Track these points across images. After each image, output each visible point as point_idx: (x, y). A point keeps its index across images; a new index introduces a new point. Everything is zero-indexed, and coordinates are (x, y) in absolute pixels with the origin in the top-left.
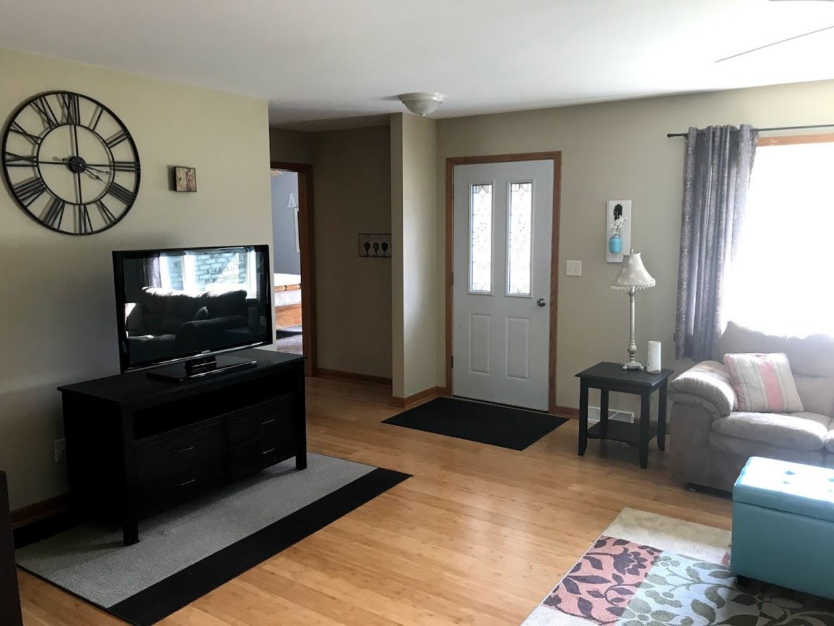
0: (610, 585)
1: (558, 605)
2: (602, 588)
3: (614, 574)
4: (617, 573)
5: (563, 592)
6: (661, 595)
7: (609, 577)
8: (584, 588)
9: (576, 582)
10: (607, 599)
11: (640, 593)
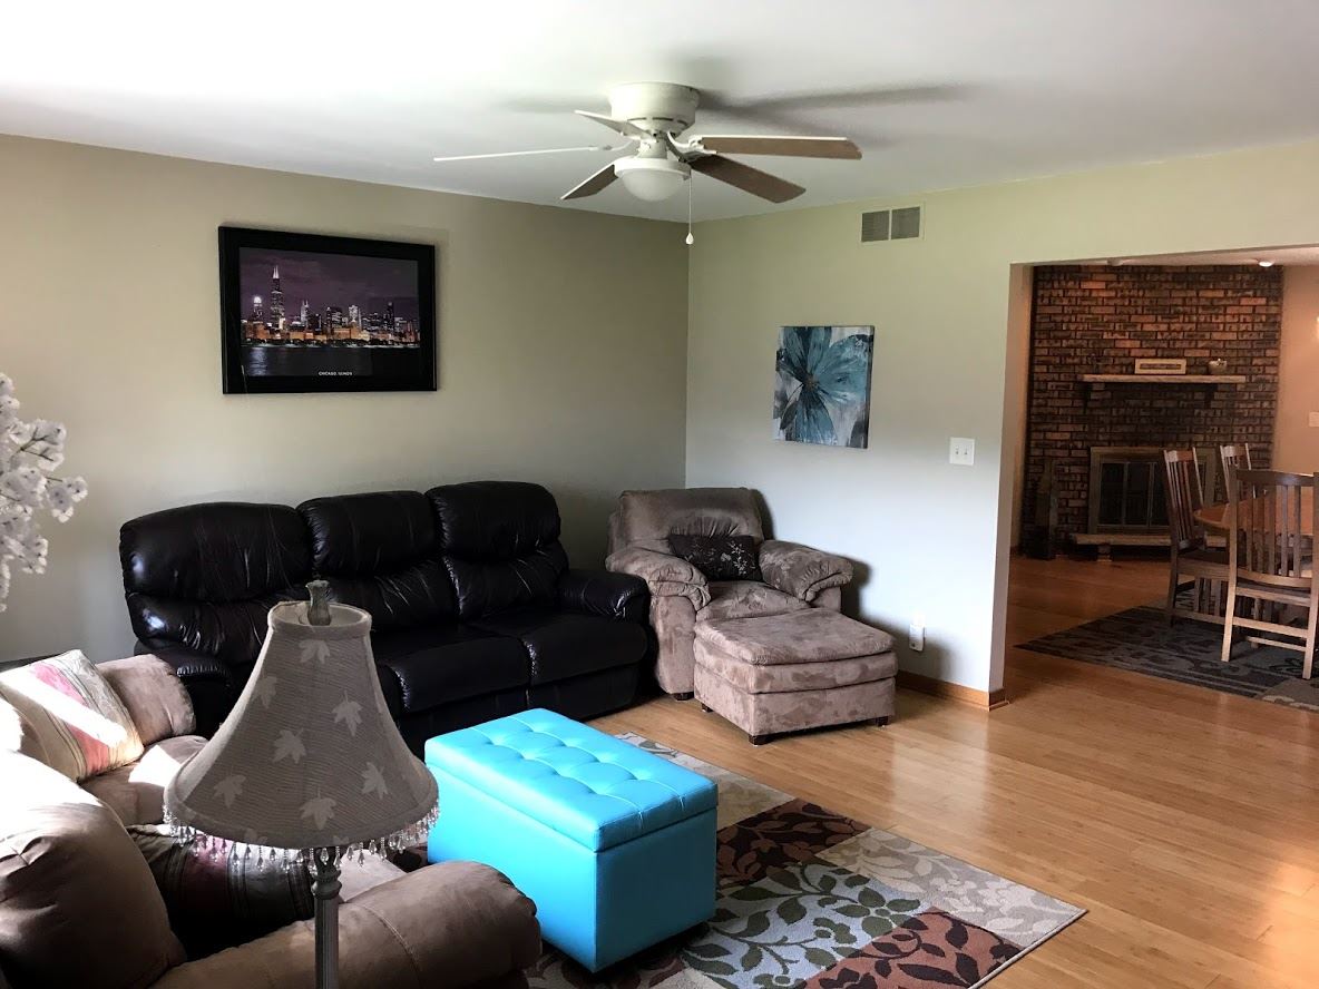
0: (903, 961)
1: (997, 943)
2: (920, 958)
3: (885, 976)
4: (878, 977)
5: (985, 961)
6: (833, 934)
7: (896, 973)
8: (948, 963)
9: (956, 975)
10: (919, 940)
11: (863, 940)
